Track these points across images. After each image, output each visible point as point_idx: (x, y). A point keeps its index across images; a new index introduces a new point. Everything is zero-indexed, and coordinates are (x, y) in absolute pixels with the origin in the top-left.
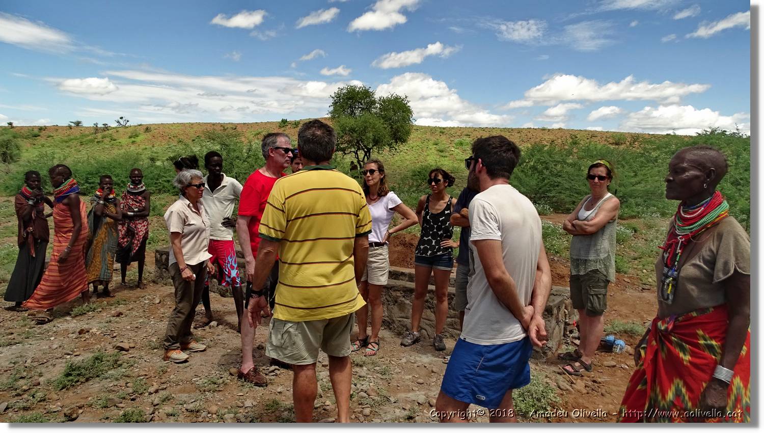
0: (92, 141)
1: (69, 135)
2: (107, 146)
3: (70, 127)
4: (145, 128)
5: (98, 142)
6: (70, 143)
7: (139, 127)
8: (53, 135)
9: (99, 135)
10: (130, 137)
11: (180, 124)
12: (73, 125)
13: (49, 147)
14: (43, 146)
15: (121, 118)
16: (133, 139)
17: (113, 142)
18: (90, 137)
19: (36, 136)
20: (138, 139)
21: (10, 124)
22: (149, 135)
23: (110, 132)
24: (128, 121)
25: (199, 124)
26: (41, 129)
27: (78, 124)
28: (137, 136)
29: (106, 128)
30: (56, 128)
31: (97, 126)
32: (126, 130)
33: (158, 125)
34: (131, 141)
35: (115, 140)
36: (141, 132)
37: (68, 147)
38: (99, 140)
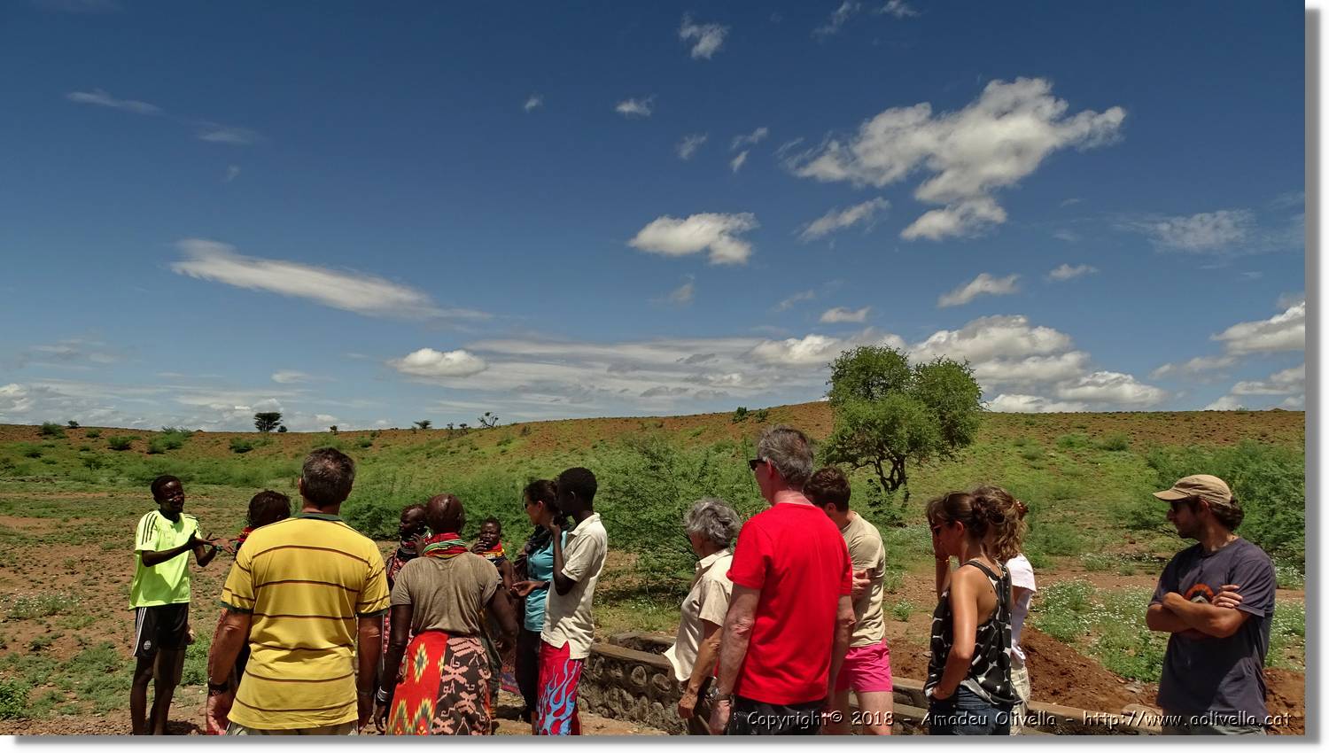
0: (443, 451)
1: (412, 443)
2: (464, 459)
3: (414, 430)
4: (521, 428)
5: (452, 453)
6: (413, 455)
7: (513, 428)
8: (389, 443)
9: (454, 444)
10: (499, 444)
11: (575, 420)
12: (418, 427)
13: (383, 462)
14: (375, 460)
15: (488, 414)
16: (503, 447)
17: (473, 452)
18: (441, 446)
19: (366, 446)
20: (510, 447)
21: (334, 428)
22: (526, 441)
23: (470, 436)
24: (497, 419)
25: (604, 420)
26: (374, 434)
27: (425, 425)
28: (509, 442)
29: (465, 430)
30: (395, 432)
31: (451, 428)
32: (494, 433)
33: (542, 423)
34: (500, 450)
35: (476, 449)
36: (515, 436)
37: (410, 461)
38: (453, 450)
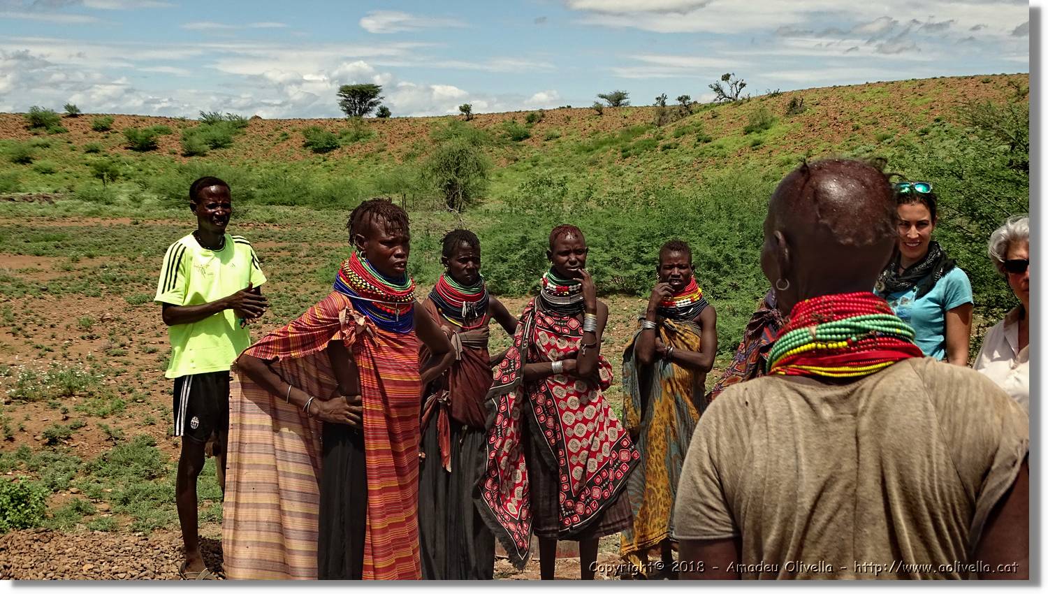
0: (649, 146)
1: (596, 132)
2: (687, 159)
3: (599, 110)
4: (788, 101)
5: (665, 148)
6: (599, 153)
7: (773, 101)
8: (558, 133)
9: (669, 130)
10: (748, 131)
11: (887, 84)
12: (605, 103)
13: (549, 165)
14: (535, 163)
15: (726, 78)
16: (754, 136)
17: (702, 146)
18: (645, 136)
19: (520, 137)
20: (768, 137)
21: (466, 109)
22: (796, 124)
23: (696, 118)
24: (743, 85)
25: (942, 81)
26: (532, 118)
27: (617, 99)
28: (765, 126)
29: (687, 107)
30: (566, 115)
31: (663, 104)
32: (739, 111)
33: (825, 90)
34: (750, 142)
35: (707, 142)
36: (775, 116)
37: (593, 163)
38: (667, 143)
